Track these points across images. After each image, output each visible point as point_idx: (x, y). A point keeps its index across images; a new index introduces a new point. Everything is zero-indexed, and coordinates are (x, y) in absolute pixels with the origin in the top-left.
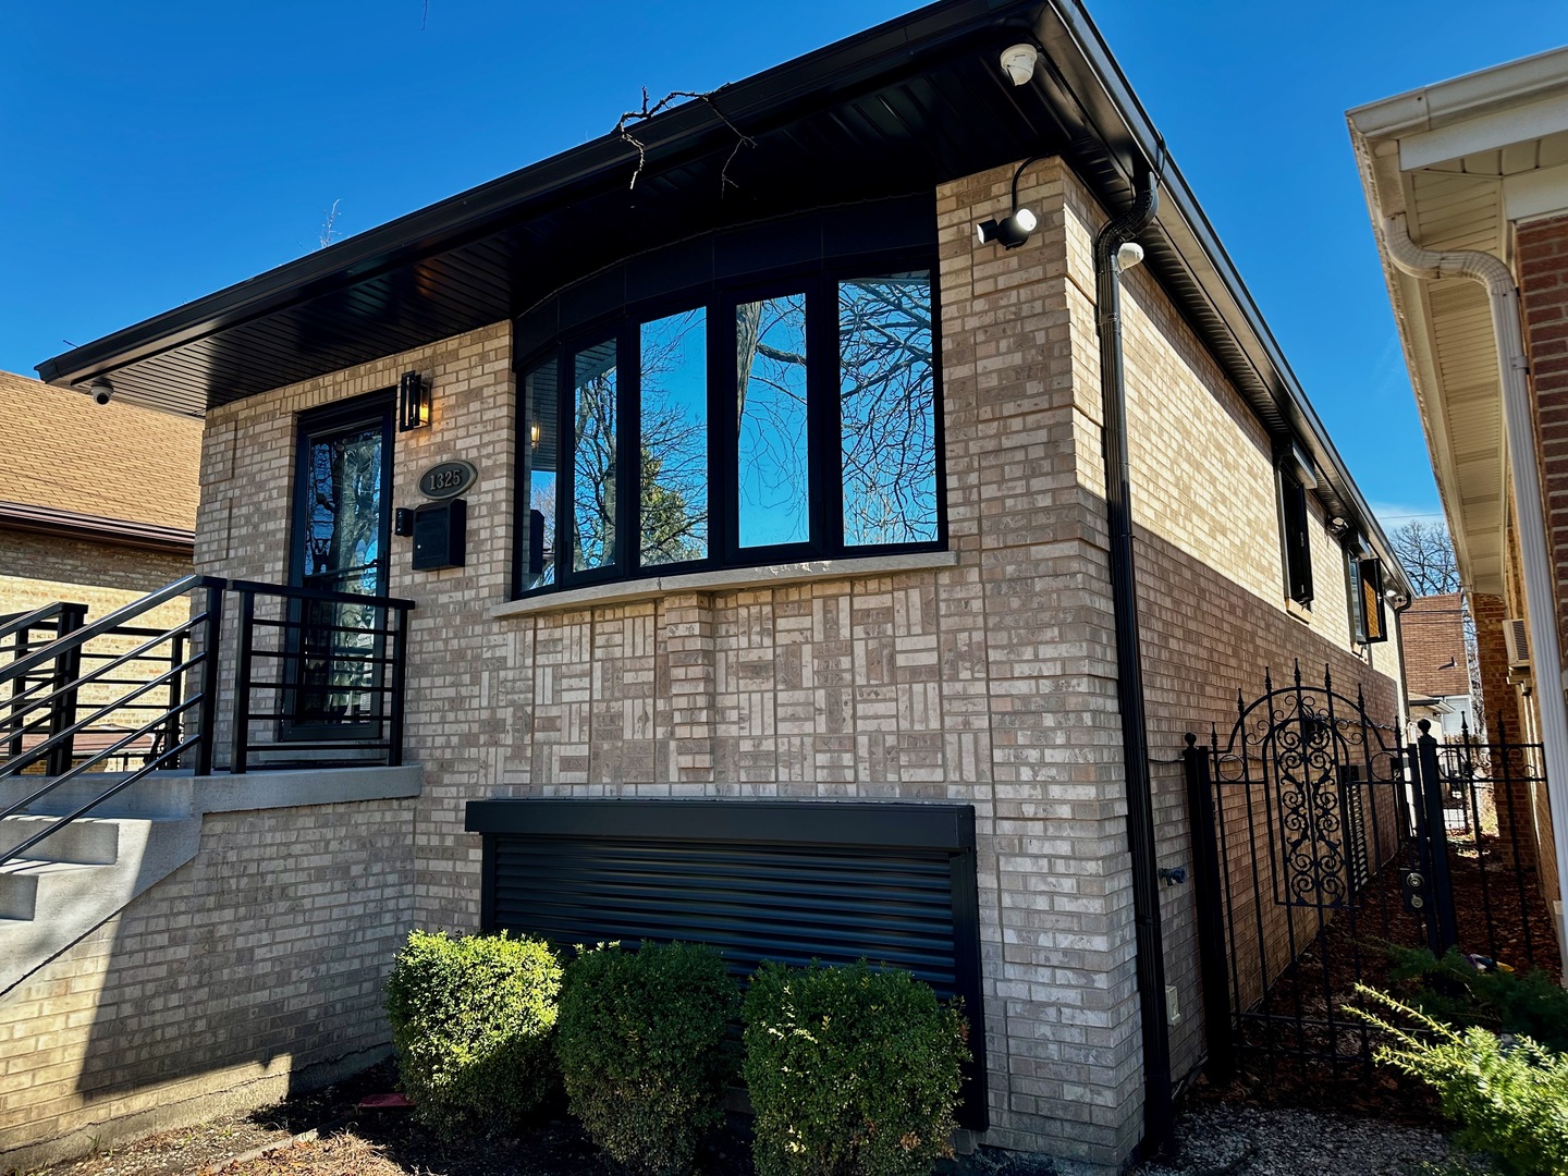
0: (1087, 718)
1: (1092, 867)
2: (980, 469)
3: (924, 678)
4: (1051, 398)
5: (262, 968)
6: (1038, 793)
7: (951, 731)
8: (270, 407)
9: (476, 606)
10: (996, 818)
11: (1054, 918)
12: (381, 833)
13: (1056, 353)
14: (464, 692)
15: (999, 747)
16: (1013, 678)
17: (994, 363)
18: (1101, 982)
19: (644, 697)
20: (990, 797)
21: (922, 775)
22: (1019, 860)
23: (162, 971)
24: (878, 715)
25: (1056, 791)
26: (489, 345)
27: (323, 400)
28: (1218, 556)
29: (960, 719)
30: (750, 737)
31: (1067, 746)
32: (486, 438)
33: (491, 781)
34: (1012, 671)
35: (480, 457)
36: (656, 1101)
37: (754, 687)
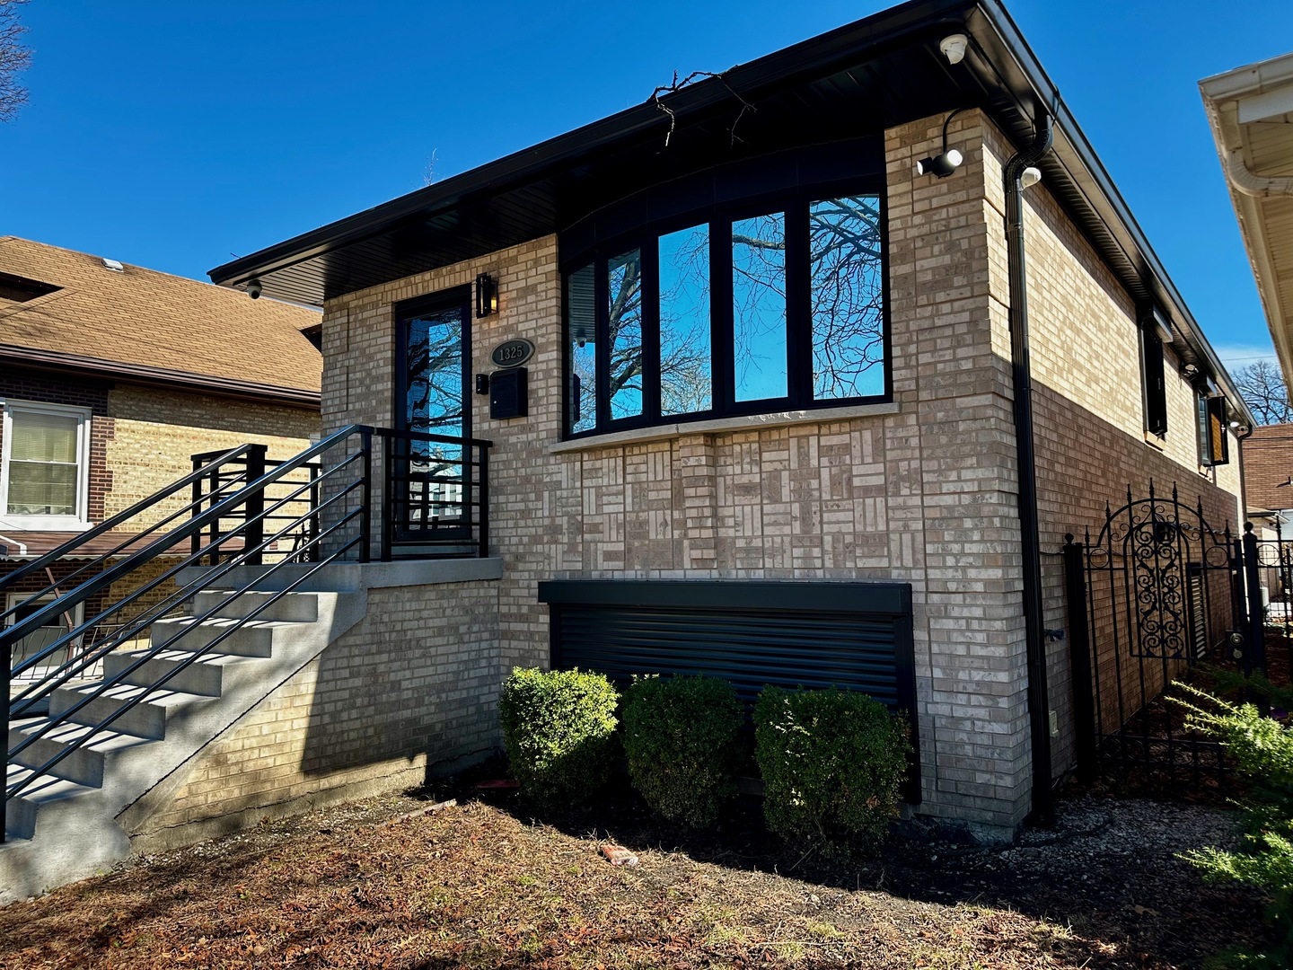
0: (997, 521)
1: (998, 625)
2: (918, 342)
3: (874, 494)
4: (972, 289)
5: (407, 695)
6: (959, 575)
7: (894, 532)
8: (374, 298)
9: (538, 445)
10: (928, 592)
11: (970, 660)
12: (477, 604)
13: (977, 255)
14: (531, 505)
15: (930, 543)
16: (941, 494)
17: (929, 263)
18: (1004, 703)
19: (664, 509)
20: (923, 577)
21: (872, 563)
22: (944, 621)
23: (346, 694)
24: (839, 521)
25: (972, 573)
26: (541, 253)
27: (415, 294)
28: (1092, 401)
29: (901, 523)
30: (744, 537)
31: (982, 541)
32: (541, 322)
33: (553, 568)
34: (941, 489)
35: (536, 336)
36: (693, 778)
37: (746, 502)
